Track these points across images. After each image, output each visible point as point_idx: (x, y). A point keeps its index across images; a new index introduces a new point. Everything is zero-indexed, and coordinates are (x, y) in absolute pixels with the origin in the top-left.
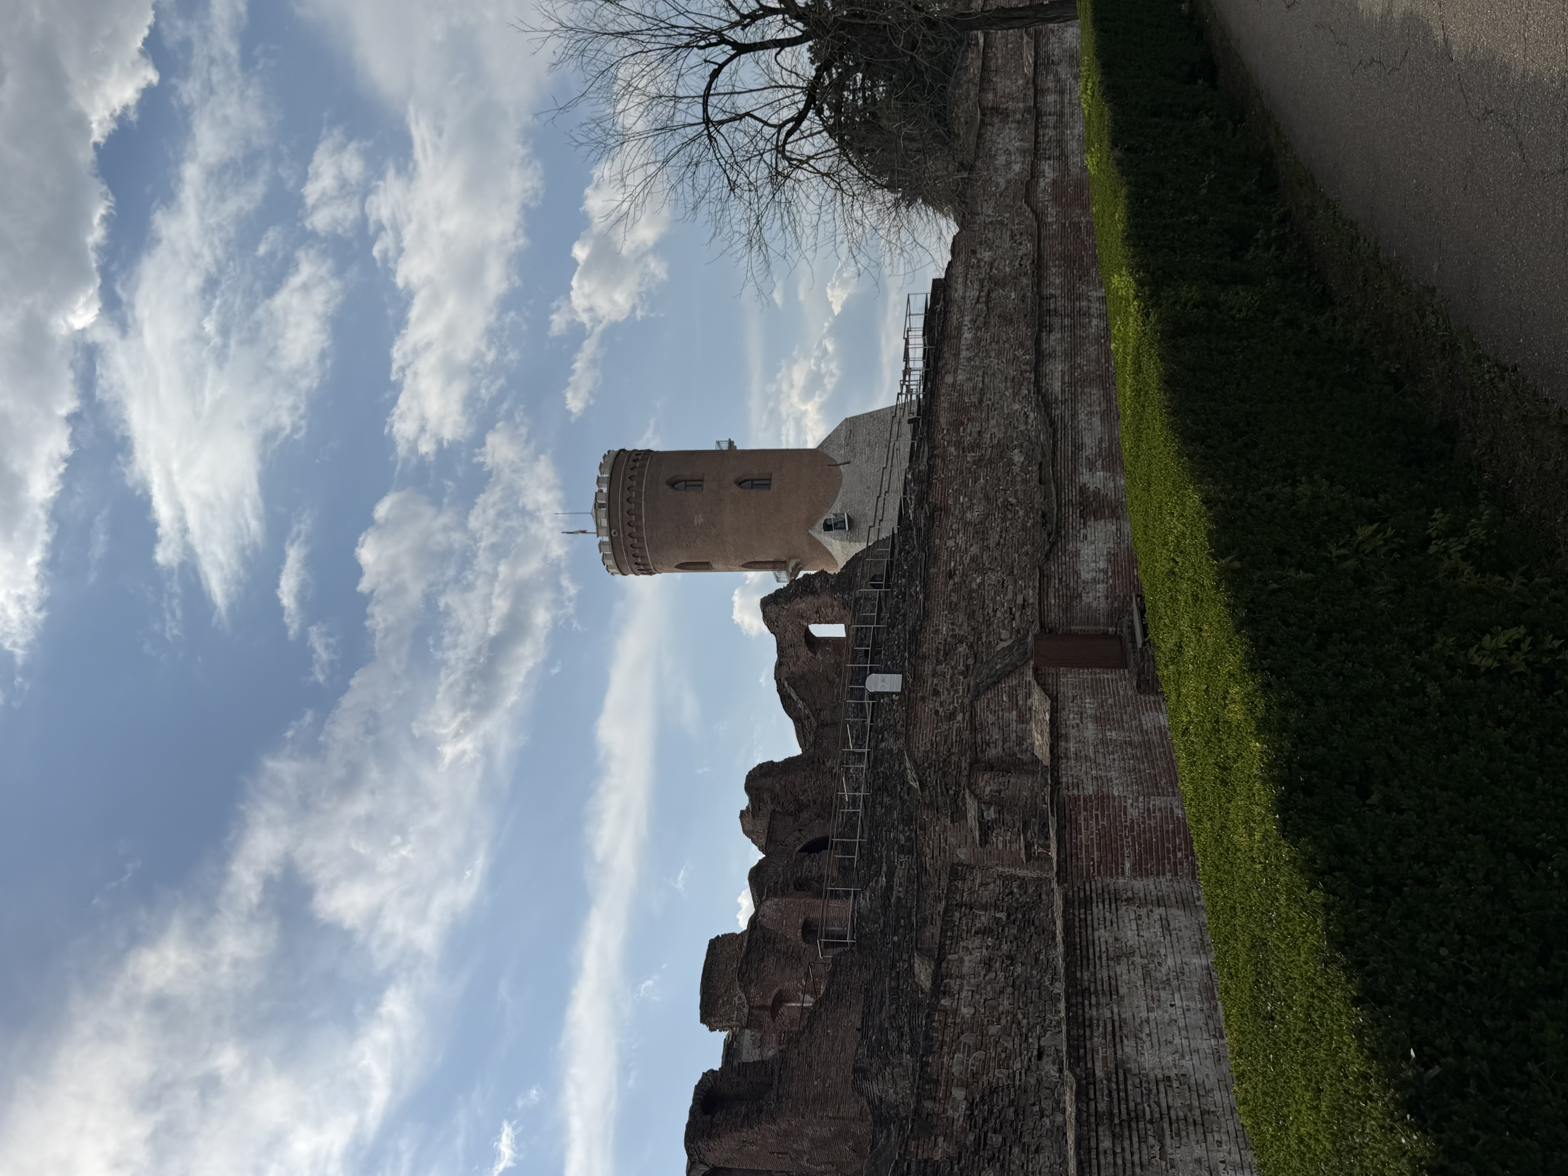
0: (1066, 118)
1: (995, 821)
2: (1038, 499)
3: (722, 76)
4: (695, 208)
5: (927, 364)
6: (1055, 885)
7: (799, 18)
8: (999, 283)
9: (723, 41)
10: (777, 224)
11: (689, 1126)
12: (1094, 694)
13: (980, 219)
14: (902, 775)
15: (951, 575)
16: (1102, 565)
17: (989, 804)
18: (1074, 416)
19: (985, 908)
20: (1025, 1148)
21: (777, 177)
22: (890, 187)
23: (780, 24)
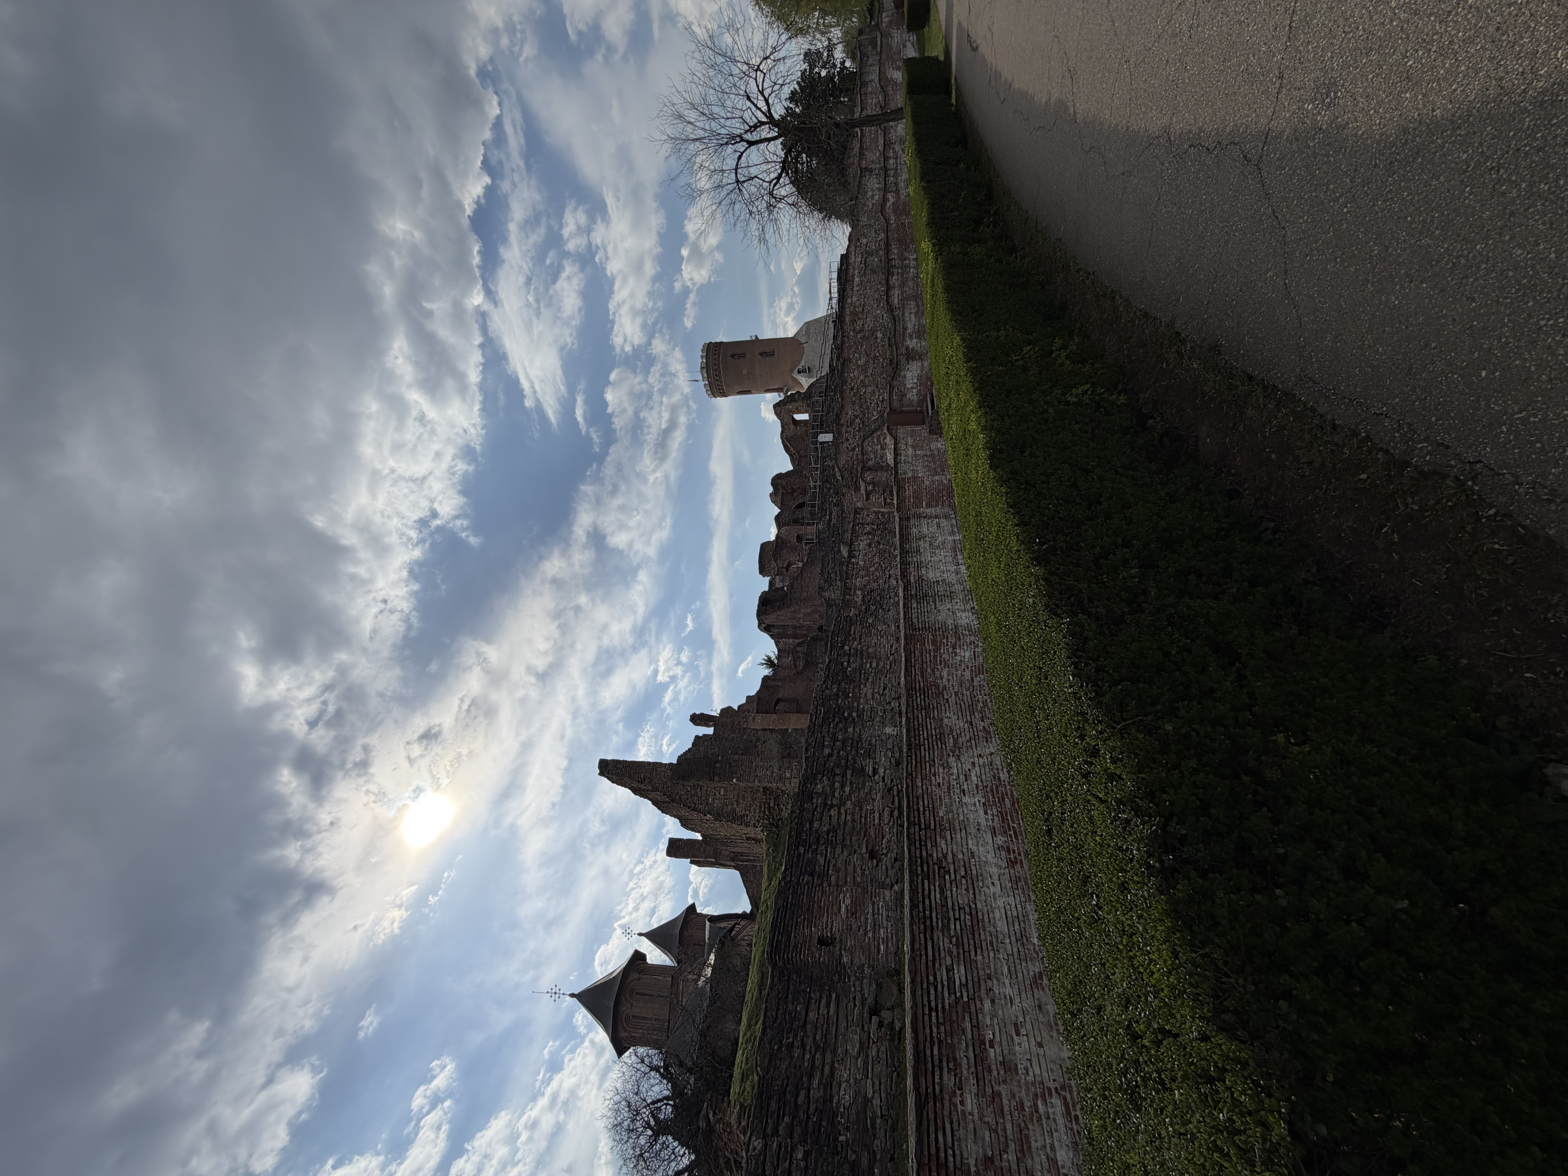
0: (899, 171)
1: (871, 491)
2: (888, 353)
3: (743, 158)
4: (735, 225)
5: (839, 295)
6: (896, 514)
7: (776, 126)
8: (870, 254)
9: (742, 140)
10: (772, 230)
11: (758, 611)
12: (912, 436)
13: (861, 223)
14: (834, 476)
15: (852, 389)
16: (915, 381)
17: (869, 484)
18: (903, 314)
19: (868, 524)
20: (884, 610)
21: (770, 207)
22: (820, 211)
23: (768, 130)
